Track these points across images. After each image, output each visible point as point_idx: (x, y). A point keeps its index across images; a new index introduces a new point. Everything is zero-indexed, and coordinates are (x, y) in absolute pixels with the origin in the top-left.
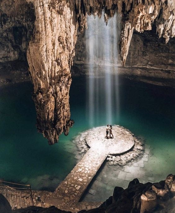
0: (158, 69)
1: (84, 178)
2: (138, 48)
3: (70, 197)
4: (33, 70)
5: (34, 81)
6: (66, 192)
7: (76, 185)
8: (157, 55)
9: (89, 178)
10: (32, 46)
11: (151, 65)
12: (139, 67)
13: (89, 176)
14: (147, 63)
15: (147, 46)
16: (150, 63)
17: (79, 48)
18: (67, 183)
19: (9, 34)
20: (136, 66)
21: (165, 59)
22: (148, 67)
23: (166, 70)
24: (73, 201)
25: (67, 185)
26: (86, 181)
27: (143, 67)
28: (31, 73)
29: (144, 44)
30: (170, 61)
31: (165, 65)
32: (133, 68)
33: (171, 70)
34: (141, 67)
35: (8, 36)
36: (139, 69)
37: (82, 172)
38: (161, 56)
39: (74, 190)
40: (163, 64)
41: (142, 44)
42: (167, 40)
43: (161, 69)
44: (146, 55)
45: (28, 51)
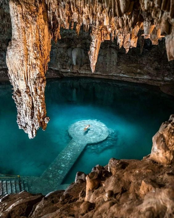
0: (129, 77)
1: (66, 164)
2: (113, 60)
3: (53, 181)
4: (12, 73)
5: (13, 83)
6: (51, 176)
7: (59, 171)
8: (128, 66)
9: (71, 164)
10: (9, 51)
11: (123, 74)
12: (114, 75)
13: (71, 162)
14: (120, 72)
15: (120, 58)
16: (122, 72)
17: (64, 58)
18: (52, 169)
19: (3, 45)
20: (111, 74)
21: (134, 69)
22: (121, 75)
23: (136, 77)
24: (56, 184)
25: (52, 170)
26: (68, 166)
27: (117, 75)
28: (11, 76)
29: (118, 56)
30: (139, 71)
31: (134, 73)
32: (109, 75)
33: (140, 78)
34: (115, 75)
35: (2, 46)
36: (114, 77)
37: (65, 159)
38: (131, 66)
39: (57, 174)
40: (133, 72)
41: (116, 56)
42: (127, 50)
43: (131, 77)
44: (119, 65)
45: (7, 57)
